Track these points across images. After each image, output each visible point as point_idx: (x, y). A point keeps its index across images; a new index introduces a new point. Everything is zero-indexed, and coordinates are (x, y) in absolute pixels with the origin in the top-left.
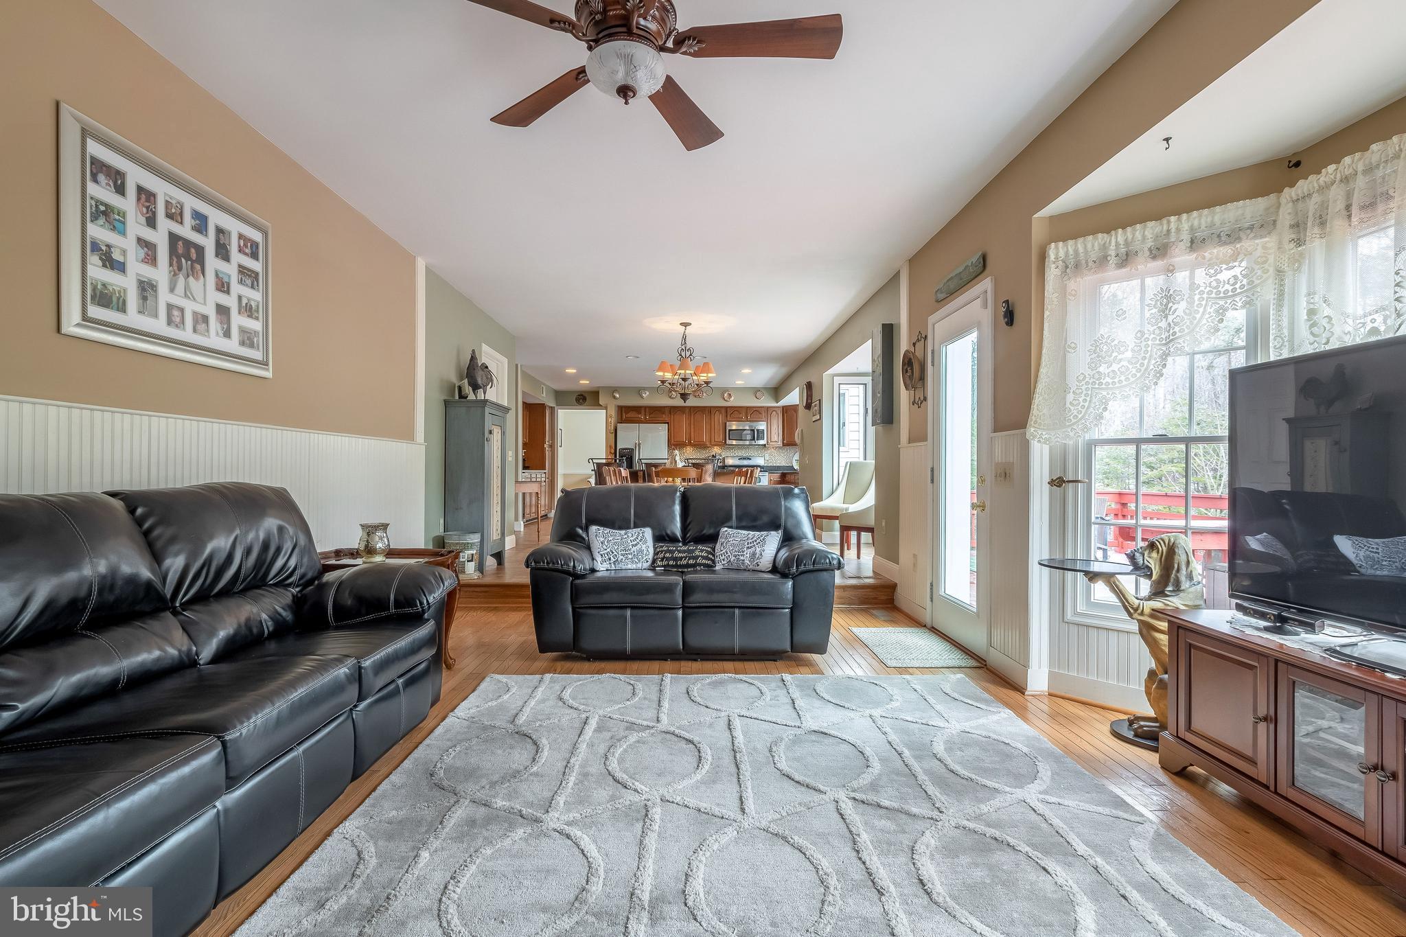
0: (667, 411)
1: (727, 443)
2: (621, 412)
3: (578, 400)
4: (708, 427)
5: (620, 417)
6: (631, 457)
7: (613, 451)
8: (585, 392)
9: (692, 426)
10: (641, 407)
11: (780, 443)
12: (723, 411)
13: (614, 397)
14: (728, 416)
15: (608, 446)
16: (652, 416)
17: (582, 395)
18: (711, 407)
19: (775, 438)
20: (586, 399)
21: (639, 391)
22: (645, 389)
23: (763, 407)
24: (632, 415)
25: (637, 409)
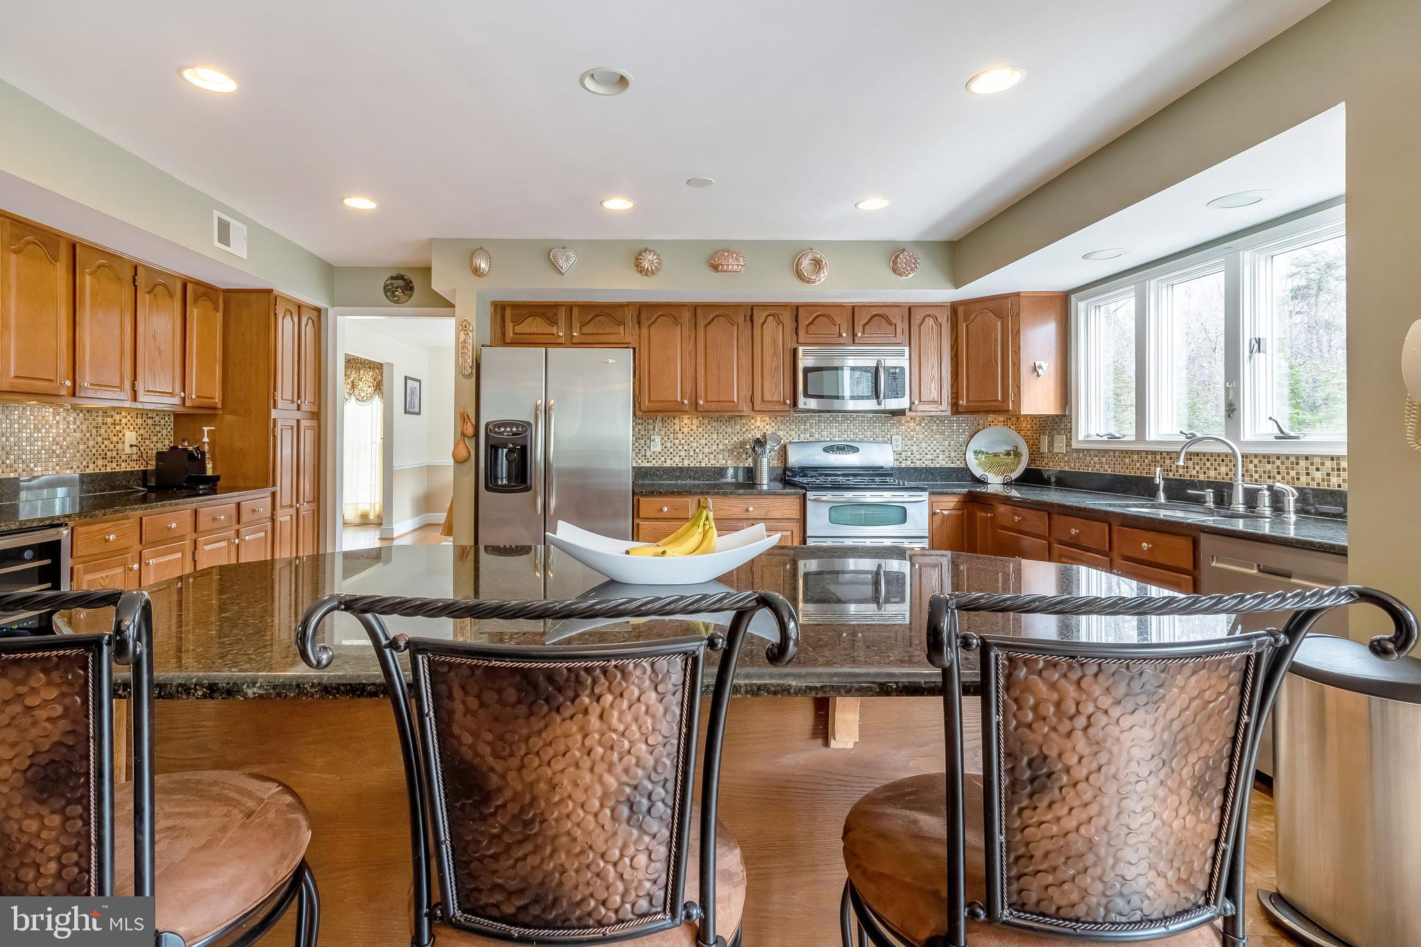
0: (629, 315)
1: (801, 405)
2: (503, 321)
3: (389, 291)
4: (746, 362)
5: (499, 331)
6: (524, 449)
7: (470, 430)
8: (411, 269)
9: (701, 360)
10: (555, 306)
11: (945, 407)
12: (787, 317)
13: (476, 271)
14: (802, 332)
15: (462, 417)
16: (585, 330)
17: (401, 277)
18: (752, 307)
19: (931, 391)
20: (411, 289)
21: (548, 254)
22: (564, 245)
23: (896, 306)
24: (533, 326)
25: (547, 311)
